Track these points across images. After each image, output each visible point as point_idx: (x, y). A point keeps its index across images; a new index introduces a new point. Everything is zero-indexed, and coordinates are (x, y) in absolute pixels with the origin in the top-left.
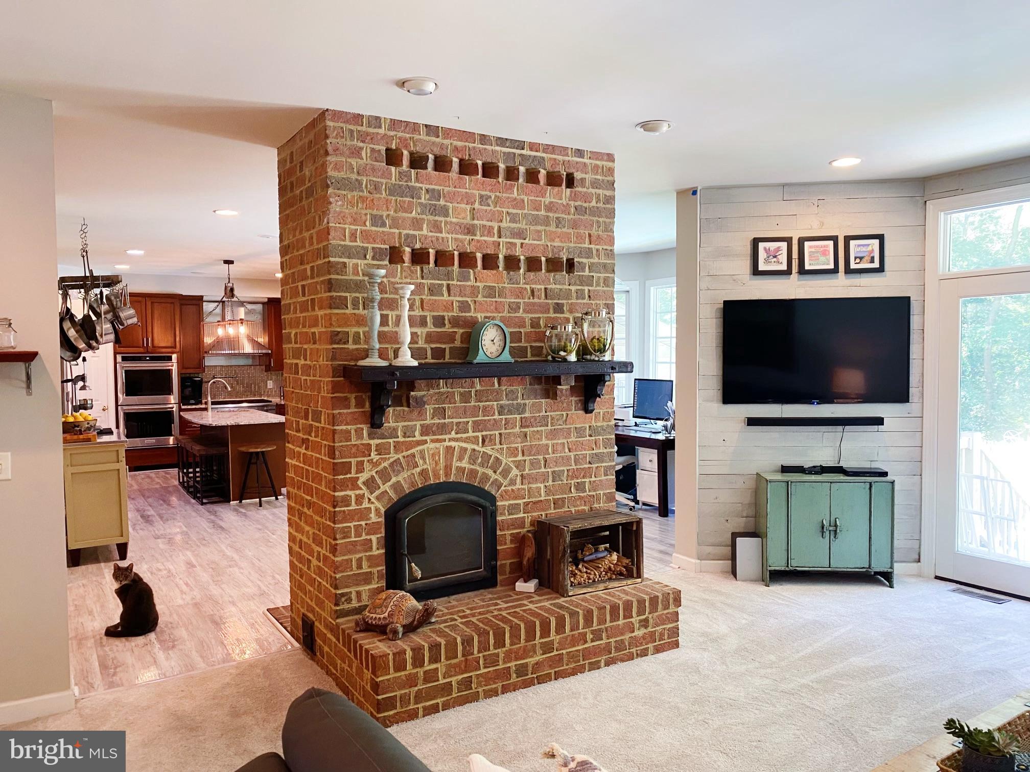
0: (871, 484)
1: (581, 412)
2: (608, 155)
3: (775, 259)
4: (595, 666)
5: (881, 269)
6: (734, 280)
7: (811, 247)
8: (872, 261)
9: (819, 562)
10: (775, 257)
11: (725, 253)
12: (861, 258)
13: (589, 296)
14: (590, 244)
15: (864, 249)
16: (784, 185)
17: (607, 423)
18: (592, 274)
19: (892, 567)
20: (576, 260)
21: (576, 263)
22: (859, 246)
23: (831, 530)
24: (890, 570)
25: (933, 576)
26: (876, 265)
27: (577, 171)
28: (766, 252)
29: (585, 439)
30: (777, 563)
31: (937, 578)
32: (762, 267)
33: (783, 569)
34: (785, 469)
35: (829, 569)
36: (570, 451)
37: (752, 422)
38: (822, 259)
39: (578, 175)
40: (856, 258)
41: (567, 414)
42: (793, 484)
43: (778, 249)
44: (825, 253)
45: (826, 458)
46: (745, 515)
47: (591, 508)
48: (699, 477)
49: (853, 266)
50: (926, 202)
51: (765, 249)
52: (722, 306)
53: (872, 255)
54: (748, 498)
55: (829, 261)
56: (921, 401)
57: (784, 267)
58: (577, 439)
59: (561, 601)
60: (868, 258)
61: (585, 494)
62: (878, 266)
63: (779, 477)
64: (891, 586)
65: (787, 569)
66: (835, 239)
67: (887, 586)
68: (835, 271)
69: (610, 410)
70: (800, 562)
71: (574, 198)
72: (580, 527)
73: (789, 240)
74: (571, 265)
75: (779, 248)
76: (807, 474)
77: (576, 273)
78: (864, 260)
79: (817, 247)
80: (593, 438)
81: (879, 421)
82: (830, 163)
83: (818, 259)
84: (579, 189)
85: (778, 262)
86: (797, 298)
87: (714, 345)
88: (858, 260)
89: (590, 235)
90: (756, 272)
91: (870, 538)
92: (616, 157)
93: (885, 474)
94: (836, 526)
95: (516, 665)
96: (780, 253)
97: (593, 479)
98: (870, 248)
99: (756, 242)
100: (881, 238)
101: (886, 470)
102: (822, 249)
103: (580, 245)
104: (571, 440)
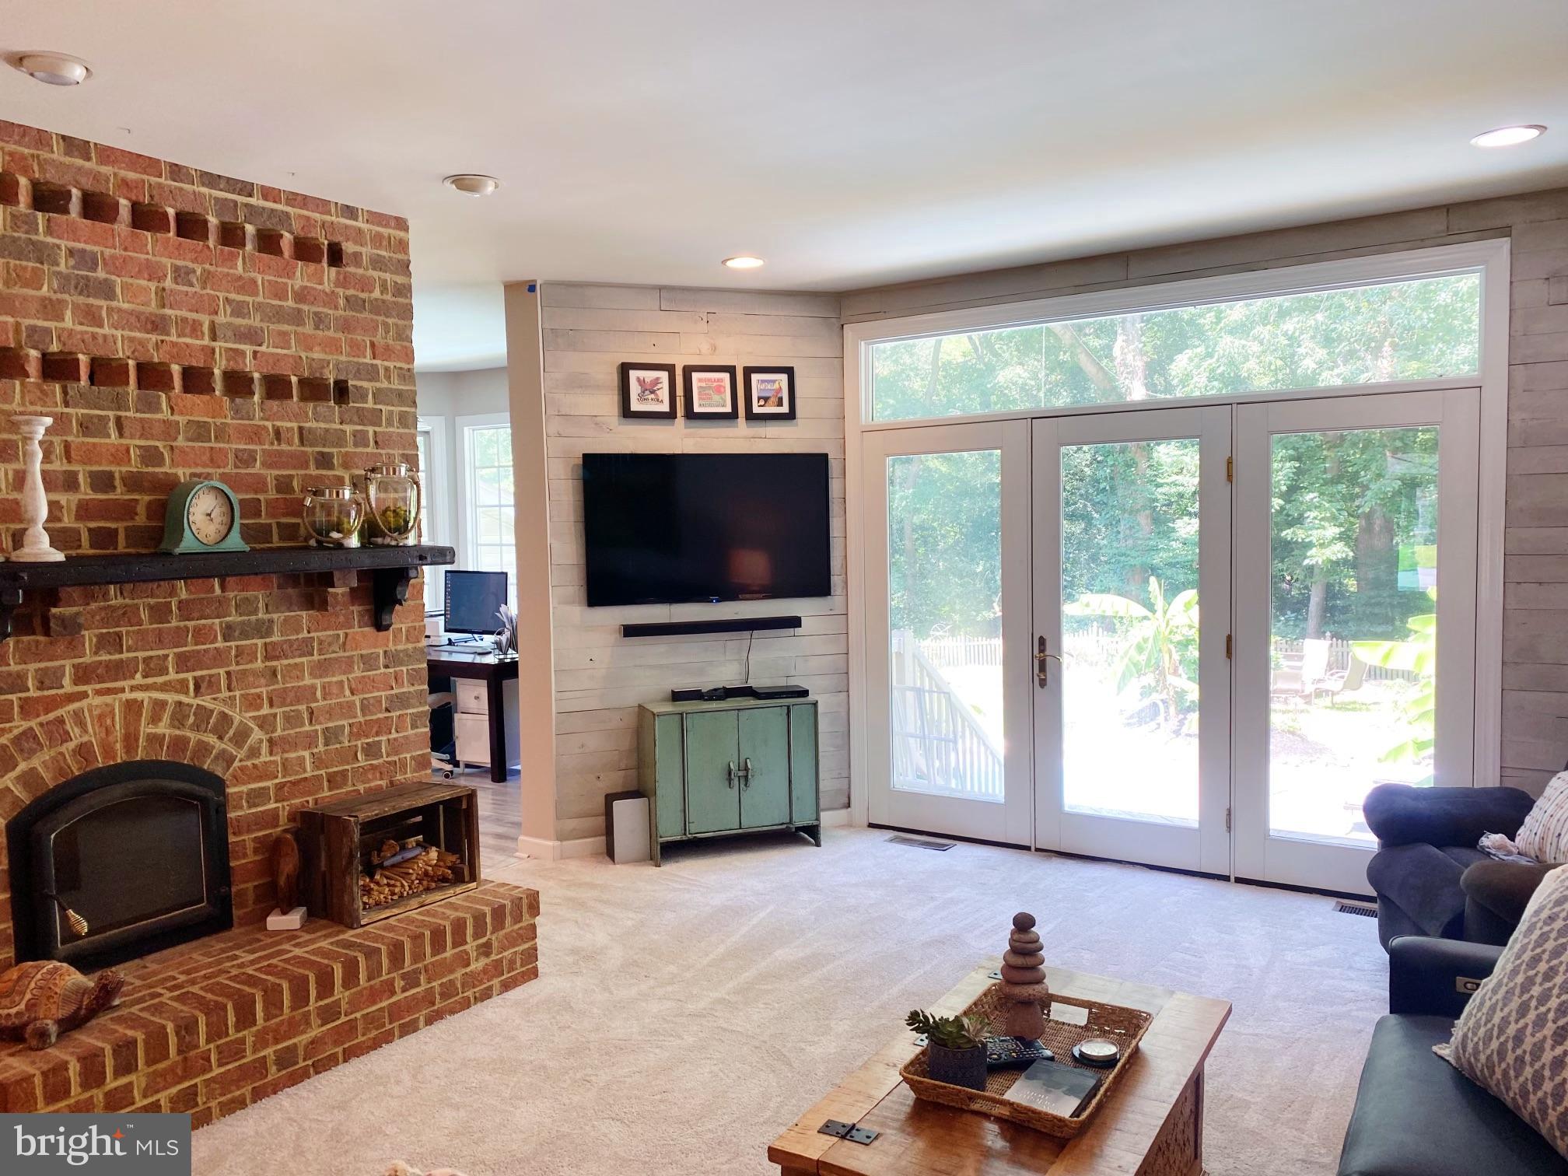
0: (788, 707)
1: (369, 630)
2: (397, 218)
3: (653, 396)
4: (409, 1029)
5: (791, 416)
6: (596, 424)
7: (700, 380)
8: (780, 403)
9: (725, 823)
10: (653, 392)
11: (579, 383)
12: (766, 399)
13: (376, 442)
14: (374, 358)
15: (769, 387)
16: (661, 288)
17: (414, 645)
18: (379, 407)
19: (818, 819)
20: (350, 383)
21: (350, 388)
22: (763, 381)
23: (740, 776)
24: (815, 823)
25: (866, 824)
26: (785, 409)
27: (347, 240)
28: (640, 385)
29: (378, 672)
30: (671, 831)
31: (872, 826)
32: (635, 406)
33: (678, 838)
34: (677, 696)
35: (740, 831)
36: (353, 693)
37: (631, 631)
38: (716, 398)
39: (349, 247)
40: (759, 399)
41: (346, 634)
42: (689, 716)
43: (657, 381)
44: (719, 390)
45: (727, 675)
46: (623, 767)
47: (391, 782)
48: (556, 717)
49: (756, 410)
50: (843, 326)
51: (638, 379)
52: (580, 461)
53: (779, 395)
54: (626, 743)
55: (725, 401)
56: (845, 594)
57: (665, 407)
58: (364, 674)
59: (349, 935)
60: (774, 400)
61: (381, 761)
62: (787, 411)
63: (669, 708)
64: (818, 844)
65: (684, 838)
66: (731, 370)
67: (812, 845)
68: (733, 416)
69: (417, 624)
70: (704, 825)
71: (343, 282)
72: (376, 815)
73: (670, 369)
74: (342, 392)
75: (658, 379)
76: (707, 700)
77: (351, 404)
78: (770, 401)
79: (709, 380)
80: (391, 670)
81: (794, 622)
82: (724, 262)
83: (710, 399)
84: (351, 269)
85: (658, 400)
86: (685, 452)
87: (572, 519)
88: (762, 402)
89: (373, 345)
90: (627, 413)
91: (790, 781)
92: (410, 223)
93: (804, 693)
94: (746, 769)
95: (275, 1052)
96: (659, 386)
97: (394, 735)
98: (776, 386)
99: (625, 369)
100: (789, 371)
101: (806, 687)
102: (715, 384)
103: (356, 360)
104: (353, 675)
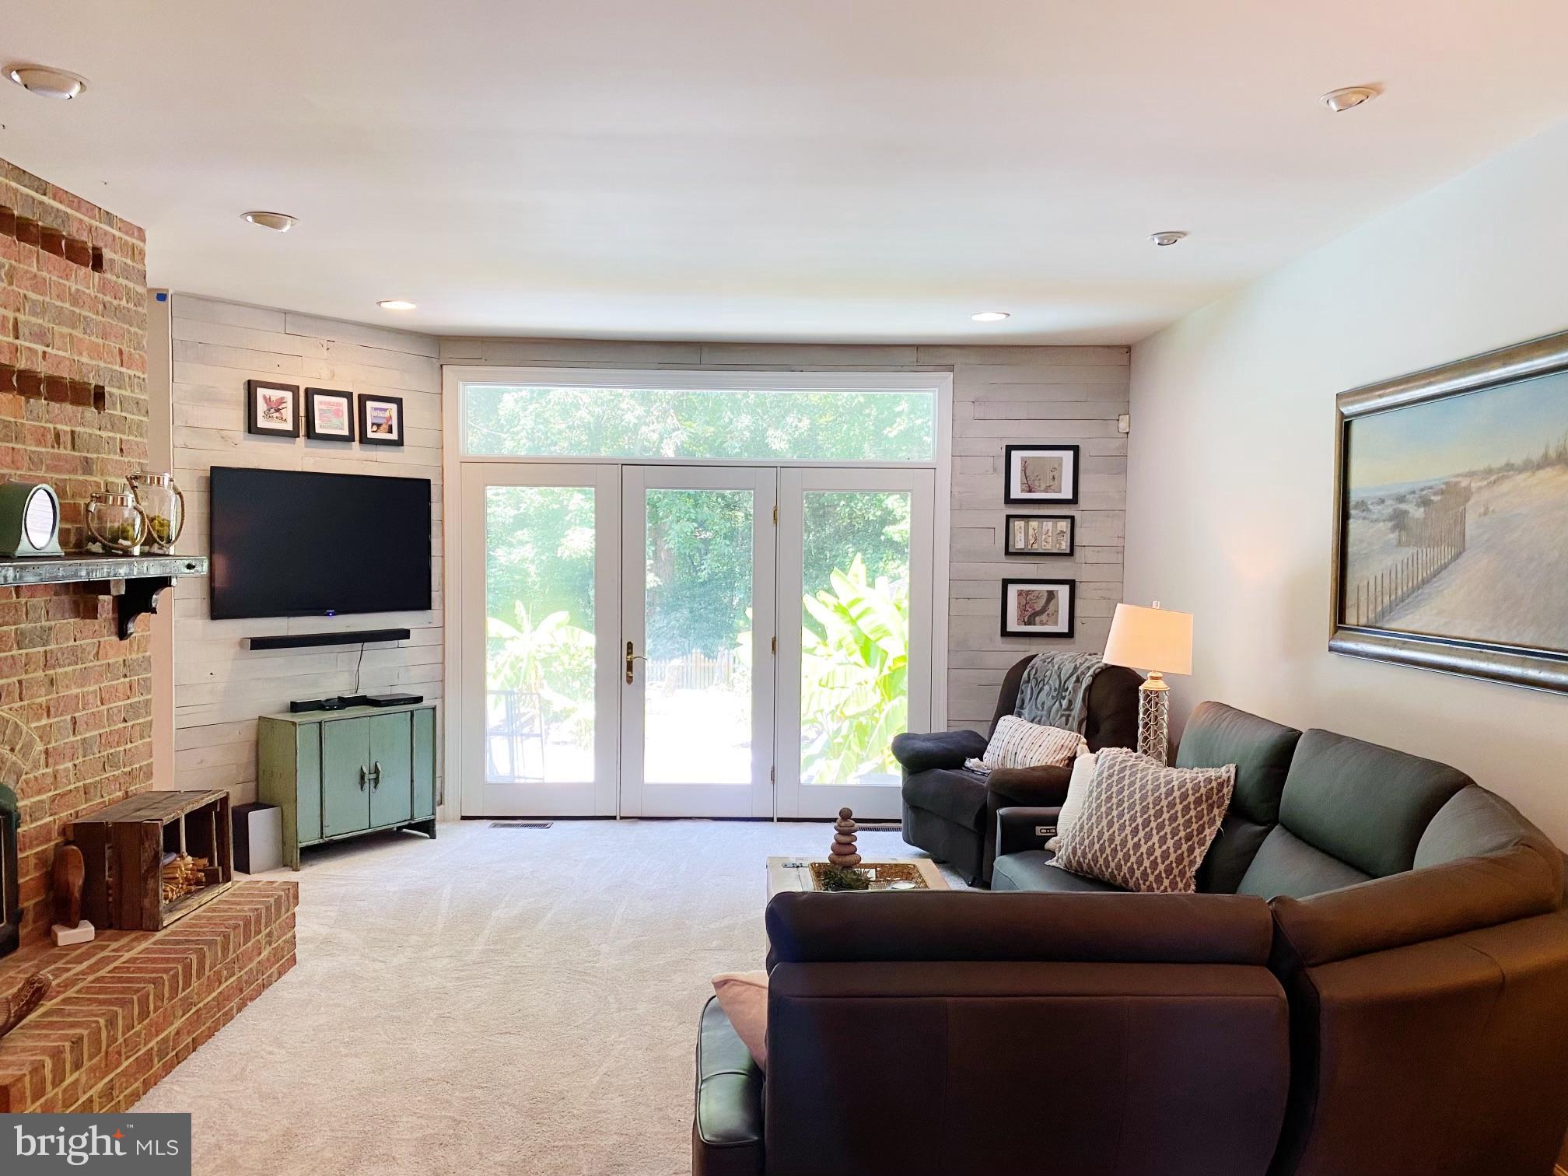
0: (412, 712)
1: (115, 638)
2: (140, 230)
3: (277, 414)
4: (228, 1017)
5: (399, 443)
6: (223, 438)
7: (321, 403)
8: (390, 431)
9: (357, 825)
10: (278, 410)
11: (208, 397)
12: (379, 425)
13: (121, 450)
14: (122, 366)
15: (381, 414)
16: (286, 313)
17: (143, 655)
18: (124, 414)
19: (434, 814)
20: (107, 389)
21: (107, 395)
22: (376, 409)
23: (369, 778)
24: (432, 817)
25: (460, 817)
26: (394, 436)
27: (106, 246)
28: (266, 402)
29: (119, 681)
30: (309, 836)
31: (464, 818)
32: (262, 423)
33: (316, 842)
34: (295, 707)
35: (370, 830)
36: (102, 704)
37: (258, 644)
38: (335, 421)
39: (107, 254)
40: (373, 424)
41: (99, 642)
42: (327, 724)
43: (281, 401)
44: (337, 413)
45: (338, 686)
46: (241, 780)
47: (127, 792)
48: (176, 734)
49: (370, 435)
50: (441, 366)
51: (265, 397)
52: (208, 474)
53: (390, 423)
54: (246, 755)
55: (343, 424)
56: (442, 608)
57: (288, 426)
58: (110, 683)
60: (385, 427)
61: (120, 771)
63: (289, 717)
64: (433, 837)
65: (321, 841)
66: (348, 396)
67: (426, 838)
68: (350, 439)
69: (145, 634)
70: (337, 829)
71: (104, 287)
72: (173, 817)
73: (294, 390)
74: (99, 397)
75: (283, 398)
76: (328, 710)
77: (106, 411)
78: (382, 428)
79: (329, 403)
80: (128, 679)
81: (404, 634)
82: (379, 303)
83: (331, 421)
84: (108, 276)
85: (282, 419)
86: (305, 470)
87: (196, 532)
88: (375, 428)
89: (121, 352)
90: (252, 428)
91: (412, 781)
92: (147, 235)
93: (419, 699)
94: (377, 771)
95: (157, 1043)
96: (284, 405)
97: (129, 746)
98: (387, 414)
99: (251, 387)
100: (399, 402)
101: (420, 695)
102: (335, 408)
103: (110, 366)
104: (103, 685)
